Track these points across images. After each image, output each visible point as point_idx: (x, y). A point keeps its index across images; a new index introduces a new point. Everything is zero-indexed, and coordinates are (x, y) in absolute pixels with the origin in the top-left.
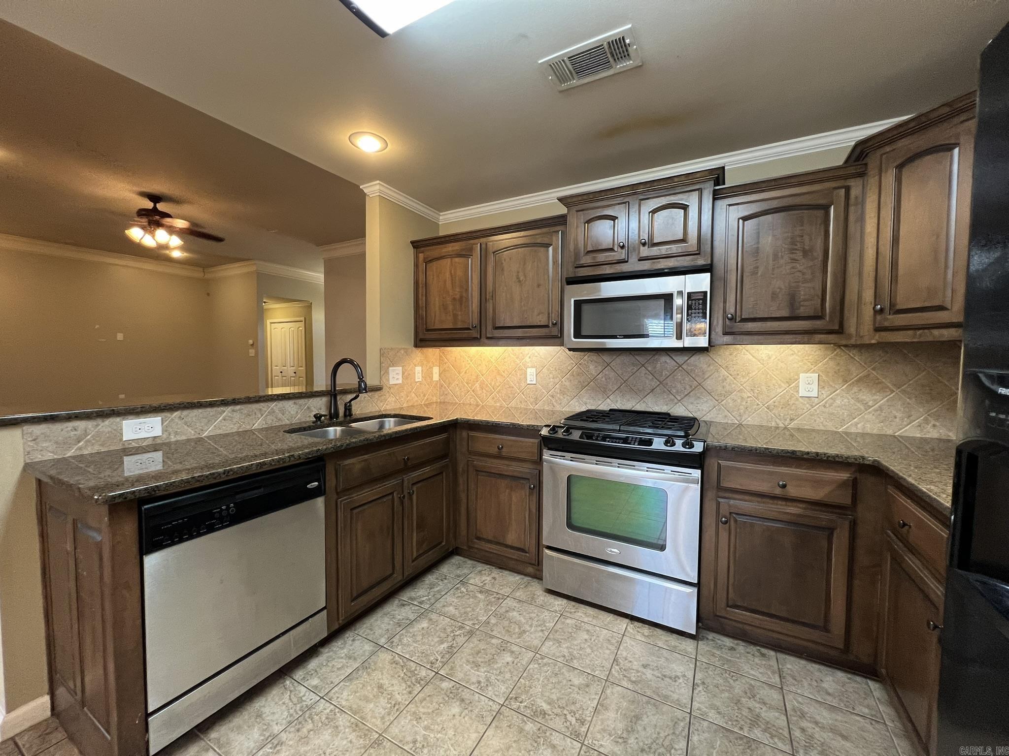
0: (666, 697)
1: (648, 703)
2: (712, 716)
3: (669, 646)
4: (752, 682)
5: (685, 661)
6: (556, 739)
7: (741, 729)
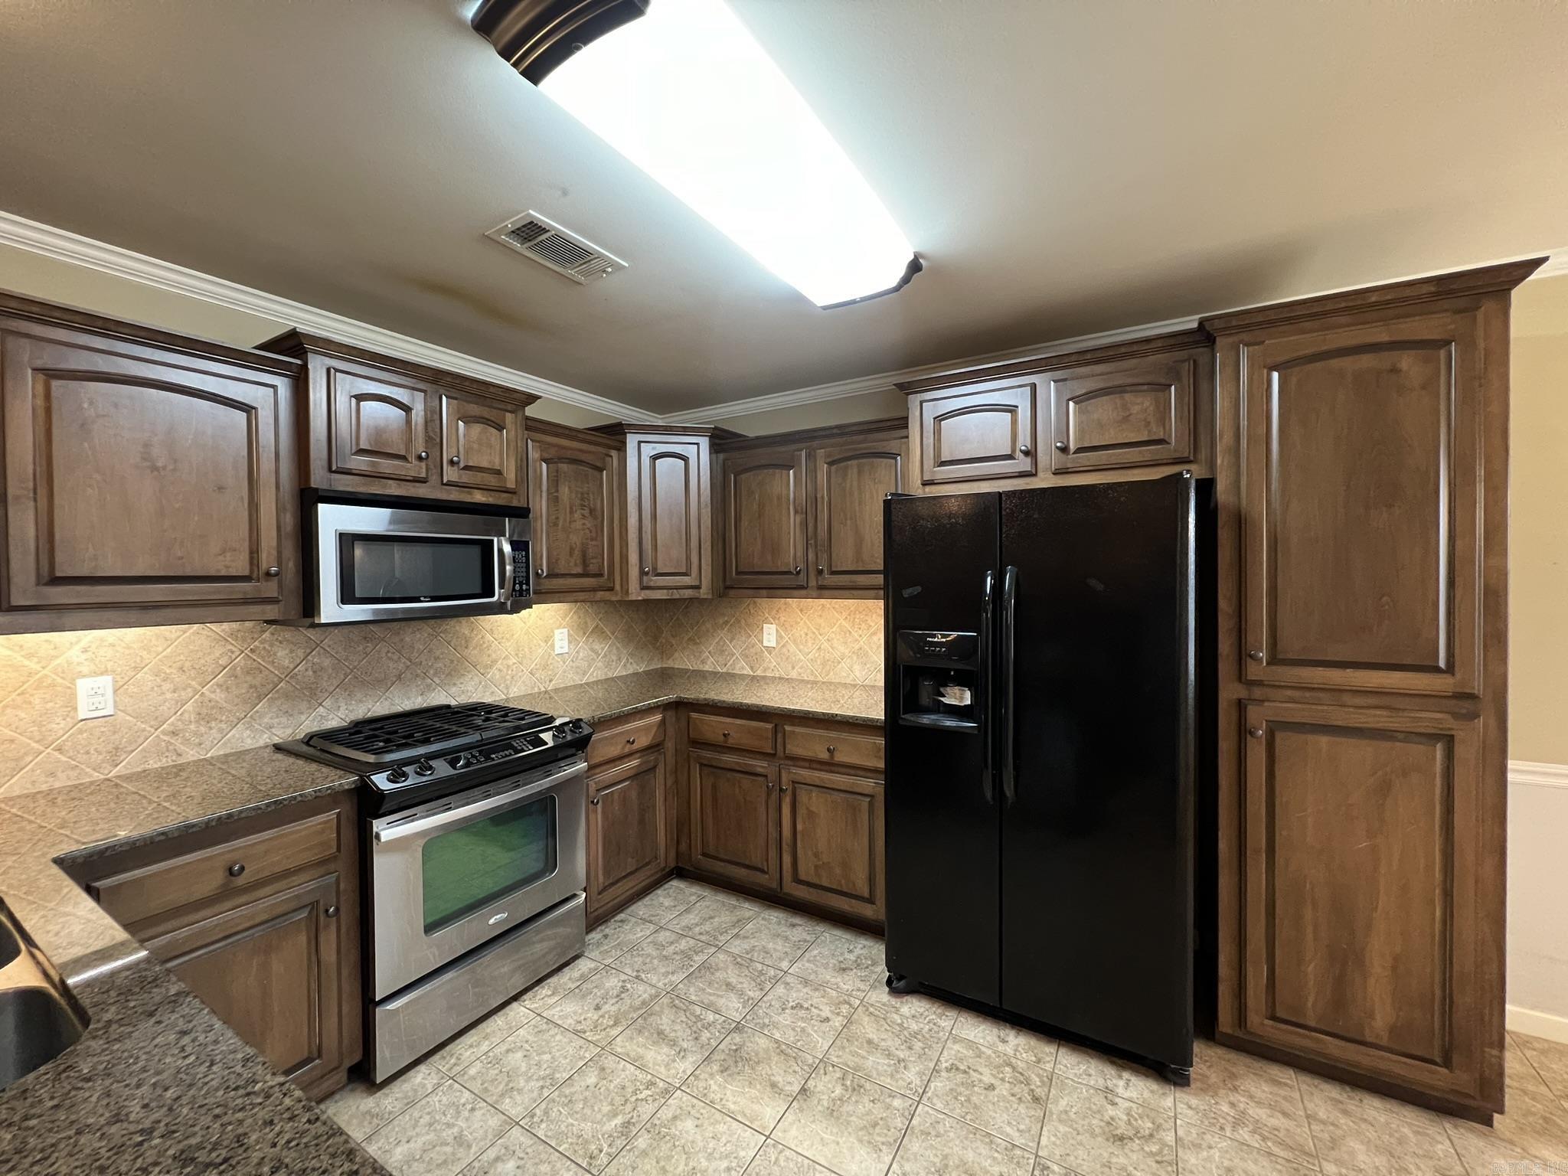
0: (644, 1003)
1: (645, 1019)
2: (676, 978)
3: (578, 980)
4: (649, 940)
5: (605, 974)
6: (666, 1114)
7: (691, 966)
